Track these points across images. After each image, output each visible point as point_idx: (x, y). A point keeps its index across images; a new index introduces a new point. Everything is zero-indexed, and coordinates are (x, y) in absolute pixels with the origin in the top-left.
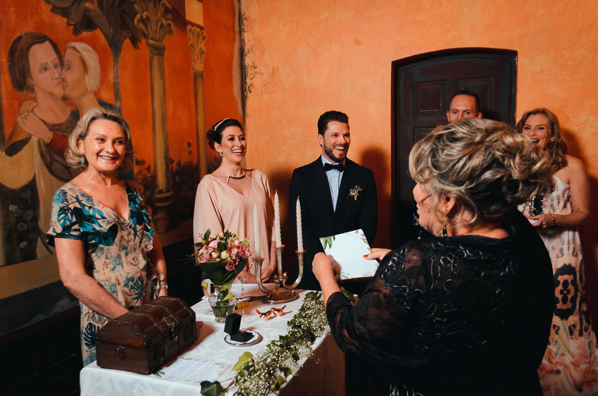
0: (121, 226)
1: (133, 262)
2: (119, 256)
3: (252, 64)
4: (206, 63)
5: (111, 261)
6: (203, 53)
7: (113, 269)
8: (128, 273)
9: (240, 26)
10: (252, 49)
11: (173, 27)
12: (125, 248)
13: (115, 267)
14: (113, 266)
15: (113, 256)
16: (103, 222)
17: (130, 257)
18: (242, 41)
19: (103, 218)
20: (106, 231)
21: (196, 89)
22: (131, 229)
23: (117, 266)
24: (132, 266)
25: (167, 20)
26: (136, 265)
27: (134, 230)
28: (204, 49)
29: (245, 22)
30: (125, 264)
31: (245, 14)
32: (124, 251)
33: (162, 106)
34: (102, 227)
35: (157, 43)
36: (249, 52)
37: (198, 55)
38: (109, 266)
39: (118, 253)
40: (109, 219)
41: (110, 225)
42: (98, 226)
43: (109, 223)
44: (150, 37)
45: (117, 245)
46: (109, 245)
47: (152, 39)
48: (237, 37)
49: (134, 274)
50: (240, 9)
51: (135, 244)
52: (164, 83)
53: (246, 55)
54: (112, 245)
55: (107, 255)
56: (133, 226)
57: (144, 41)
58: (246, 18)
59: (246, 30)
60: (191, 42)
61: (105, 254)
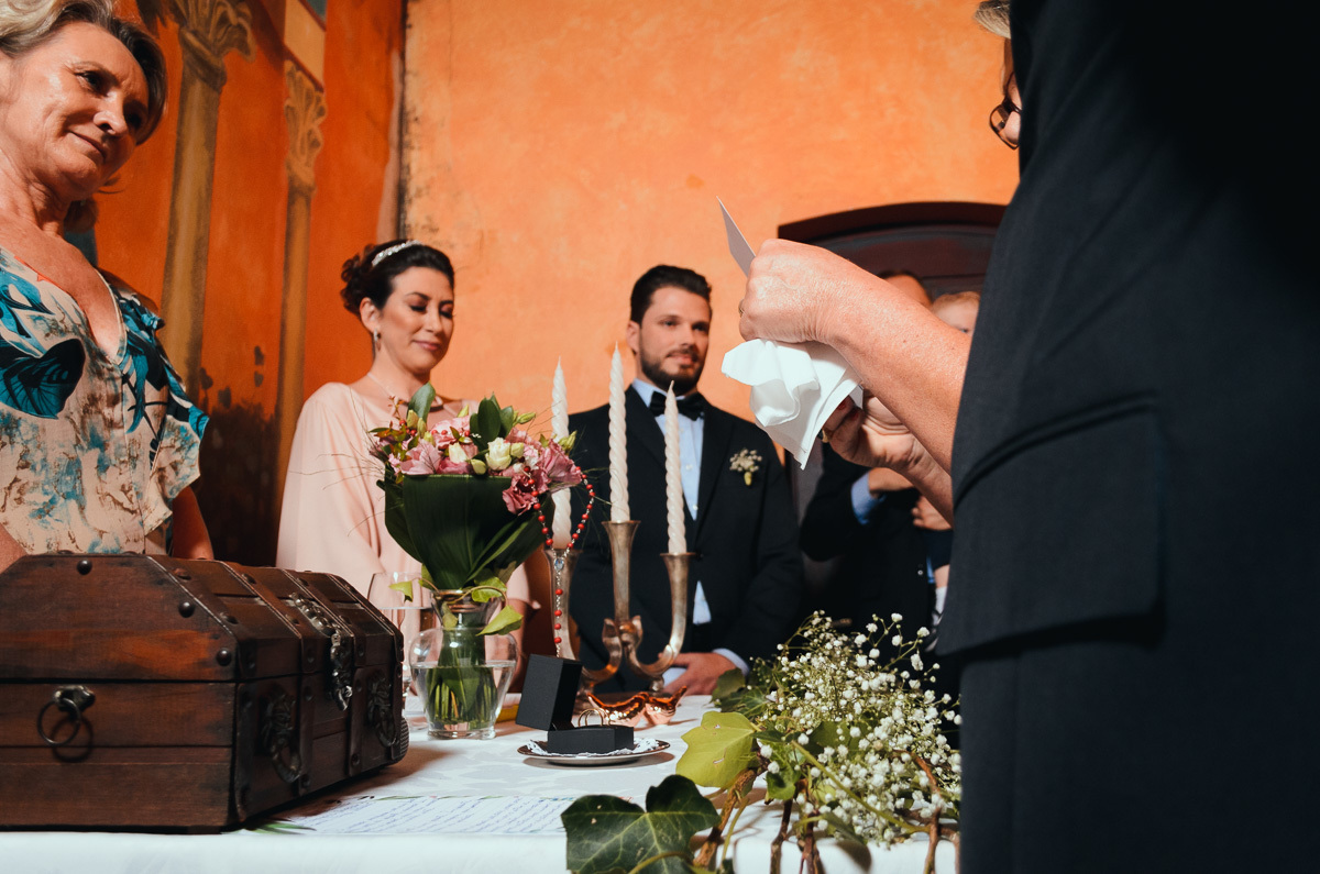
0: (94, 364)
1: (121, 497)
2: (74, 467)
3: (423, 222)
4: (322, 171)
5: (42, 478)
6: (314, 144)
7: (43, 512)
8: (101, 533)
9: (401, 134)
10: (428, 187)
11: (250, 39)
12: (100, 444)
13: (52, 502)
14: (47, 499)
15: (51, 460)
16: (35, 319)
17: (114, 480)
18: (403, 168)
19: (38, 306)
20: (41, 355)
21: (289, 221)
22: (126, 386)
23: (61, 500)
24: (119, 512)
25: (239, 14)
26: (133, 512)
27: (135, 395)
28: (319, 136)
29: (414, 128)
30: (91, 500)
31: (414, 110)
32: (95, 453)
33: (199, 222)
34: (28, 336)
35: (207, 52)
36: (419, 194)
37: (302, 139)
38: (26, 498)
39: (73, 454)
40: (58, 316)
41: (57, 340)
42: (15, 327)
43: (54, 328)
44: (191, 28)
45: (73, 422)
46: (39, 413)
47: (195, 33)
48: (393, 154)
49: (123, 540)
50: (403, 98)
51: (133, 441)
52: (212, 159)
53: (410, 201)
54: (52, 414)
55: (27, 451)
56: (133, 380)
57: (173, 26)
58: (416, 119)
59: (415, 143)
60: (288, 102)
61: (19, 448)
